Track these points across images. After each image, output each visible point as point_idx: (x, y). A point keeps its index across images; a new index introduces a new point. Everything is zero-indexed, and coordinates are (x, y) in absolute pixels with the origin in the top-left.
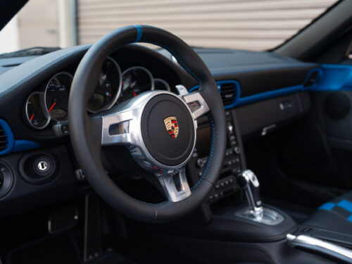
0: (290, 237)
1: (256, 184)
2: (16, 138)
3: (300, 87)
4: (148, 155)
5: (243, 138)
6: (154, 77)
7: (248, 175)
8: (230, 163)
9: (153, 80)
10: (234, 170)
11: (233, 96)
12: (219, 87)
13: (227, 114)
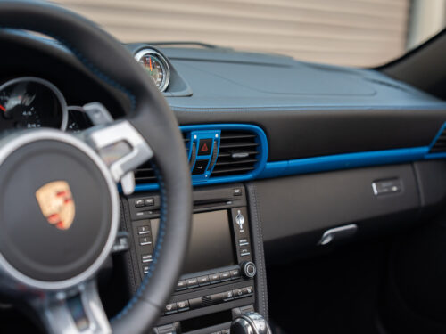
6: (69, 104)
8: (230, 294)
9: (66, 109)
10: (237, 311)
11: (251, 157)
12: (217, 136)
13: (237, 191)
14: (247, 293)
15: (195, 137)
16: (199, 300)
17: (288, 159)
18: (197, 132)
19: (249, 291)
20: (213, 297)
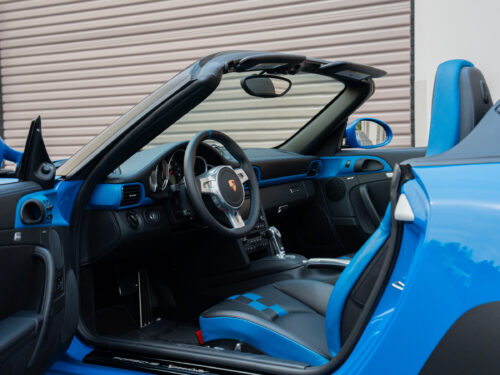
0: (304, 262)
1: (279, 235)
2: (146, 196)
3: (305, 175)
4: (223, 200)
5: (266, 211)
7: (273, 230)
9: (206, 166)
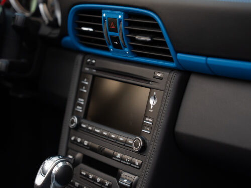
12: (120, 16)
13: (159, 75)
14: (134, 164)
15: (104, 15)
16: (97, 146)
17: (207, 56)
18: (106, 11)
19: (137, 164)
20: (107, 150)
